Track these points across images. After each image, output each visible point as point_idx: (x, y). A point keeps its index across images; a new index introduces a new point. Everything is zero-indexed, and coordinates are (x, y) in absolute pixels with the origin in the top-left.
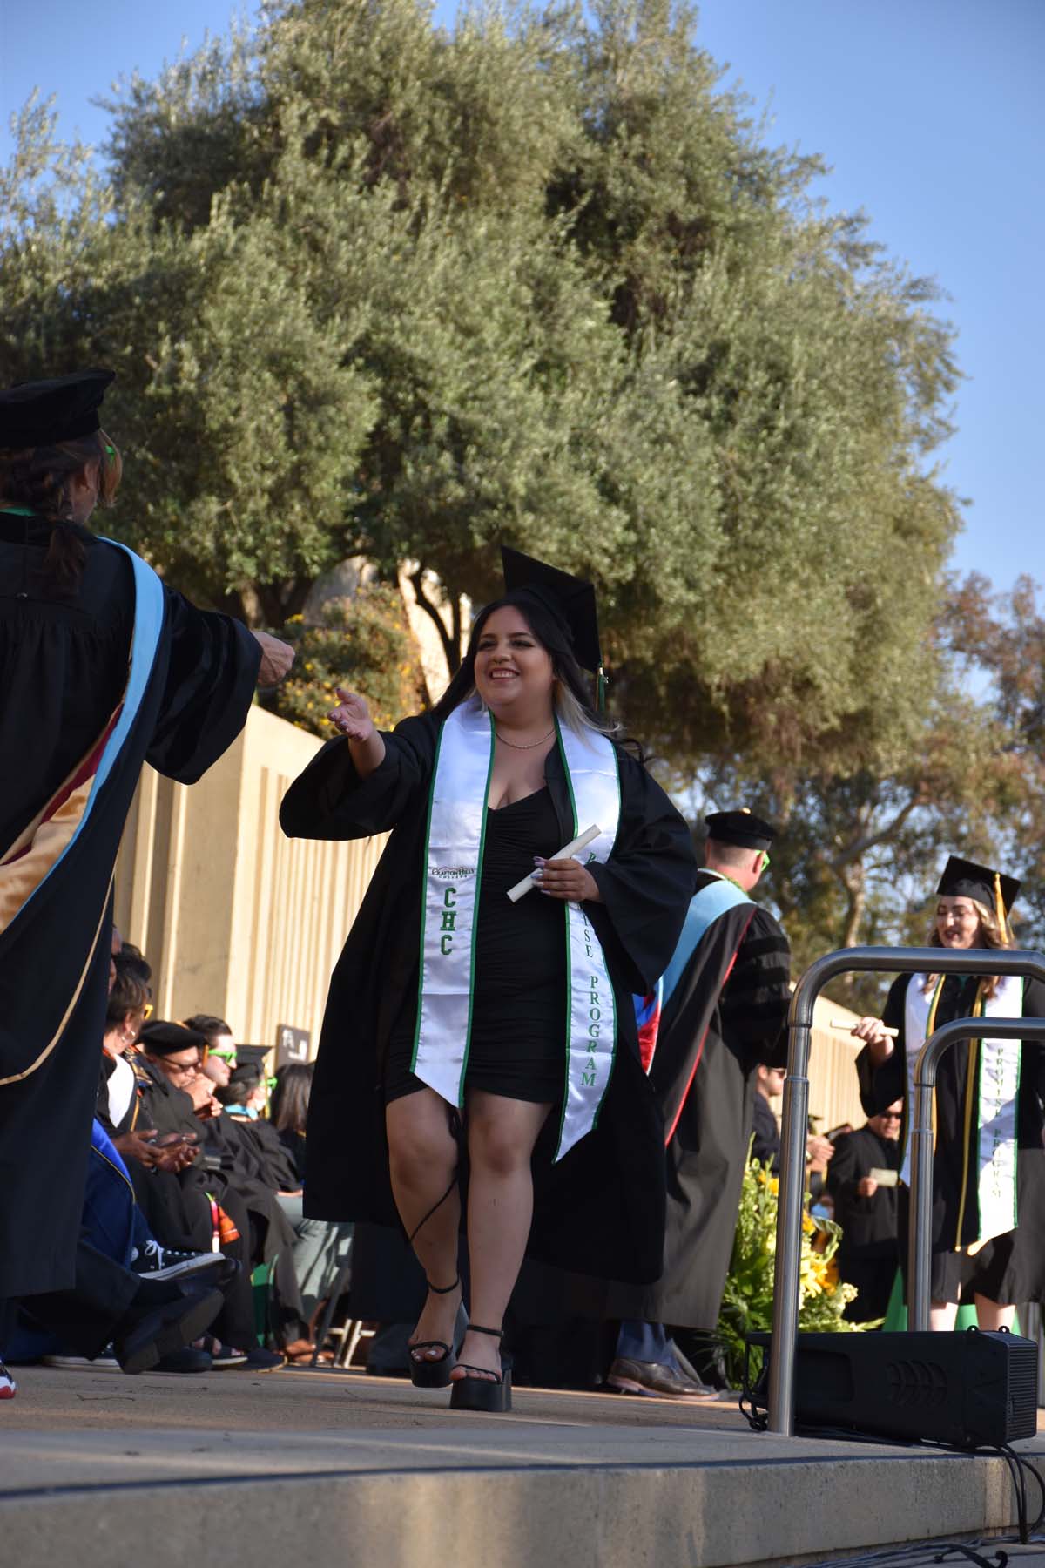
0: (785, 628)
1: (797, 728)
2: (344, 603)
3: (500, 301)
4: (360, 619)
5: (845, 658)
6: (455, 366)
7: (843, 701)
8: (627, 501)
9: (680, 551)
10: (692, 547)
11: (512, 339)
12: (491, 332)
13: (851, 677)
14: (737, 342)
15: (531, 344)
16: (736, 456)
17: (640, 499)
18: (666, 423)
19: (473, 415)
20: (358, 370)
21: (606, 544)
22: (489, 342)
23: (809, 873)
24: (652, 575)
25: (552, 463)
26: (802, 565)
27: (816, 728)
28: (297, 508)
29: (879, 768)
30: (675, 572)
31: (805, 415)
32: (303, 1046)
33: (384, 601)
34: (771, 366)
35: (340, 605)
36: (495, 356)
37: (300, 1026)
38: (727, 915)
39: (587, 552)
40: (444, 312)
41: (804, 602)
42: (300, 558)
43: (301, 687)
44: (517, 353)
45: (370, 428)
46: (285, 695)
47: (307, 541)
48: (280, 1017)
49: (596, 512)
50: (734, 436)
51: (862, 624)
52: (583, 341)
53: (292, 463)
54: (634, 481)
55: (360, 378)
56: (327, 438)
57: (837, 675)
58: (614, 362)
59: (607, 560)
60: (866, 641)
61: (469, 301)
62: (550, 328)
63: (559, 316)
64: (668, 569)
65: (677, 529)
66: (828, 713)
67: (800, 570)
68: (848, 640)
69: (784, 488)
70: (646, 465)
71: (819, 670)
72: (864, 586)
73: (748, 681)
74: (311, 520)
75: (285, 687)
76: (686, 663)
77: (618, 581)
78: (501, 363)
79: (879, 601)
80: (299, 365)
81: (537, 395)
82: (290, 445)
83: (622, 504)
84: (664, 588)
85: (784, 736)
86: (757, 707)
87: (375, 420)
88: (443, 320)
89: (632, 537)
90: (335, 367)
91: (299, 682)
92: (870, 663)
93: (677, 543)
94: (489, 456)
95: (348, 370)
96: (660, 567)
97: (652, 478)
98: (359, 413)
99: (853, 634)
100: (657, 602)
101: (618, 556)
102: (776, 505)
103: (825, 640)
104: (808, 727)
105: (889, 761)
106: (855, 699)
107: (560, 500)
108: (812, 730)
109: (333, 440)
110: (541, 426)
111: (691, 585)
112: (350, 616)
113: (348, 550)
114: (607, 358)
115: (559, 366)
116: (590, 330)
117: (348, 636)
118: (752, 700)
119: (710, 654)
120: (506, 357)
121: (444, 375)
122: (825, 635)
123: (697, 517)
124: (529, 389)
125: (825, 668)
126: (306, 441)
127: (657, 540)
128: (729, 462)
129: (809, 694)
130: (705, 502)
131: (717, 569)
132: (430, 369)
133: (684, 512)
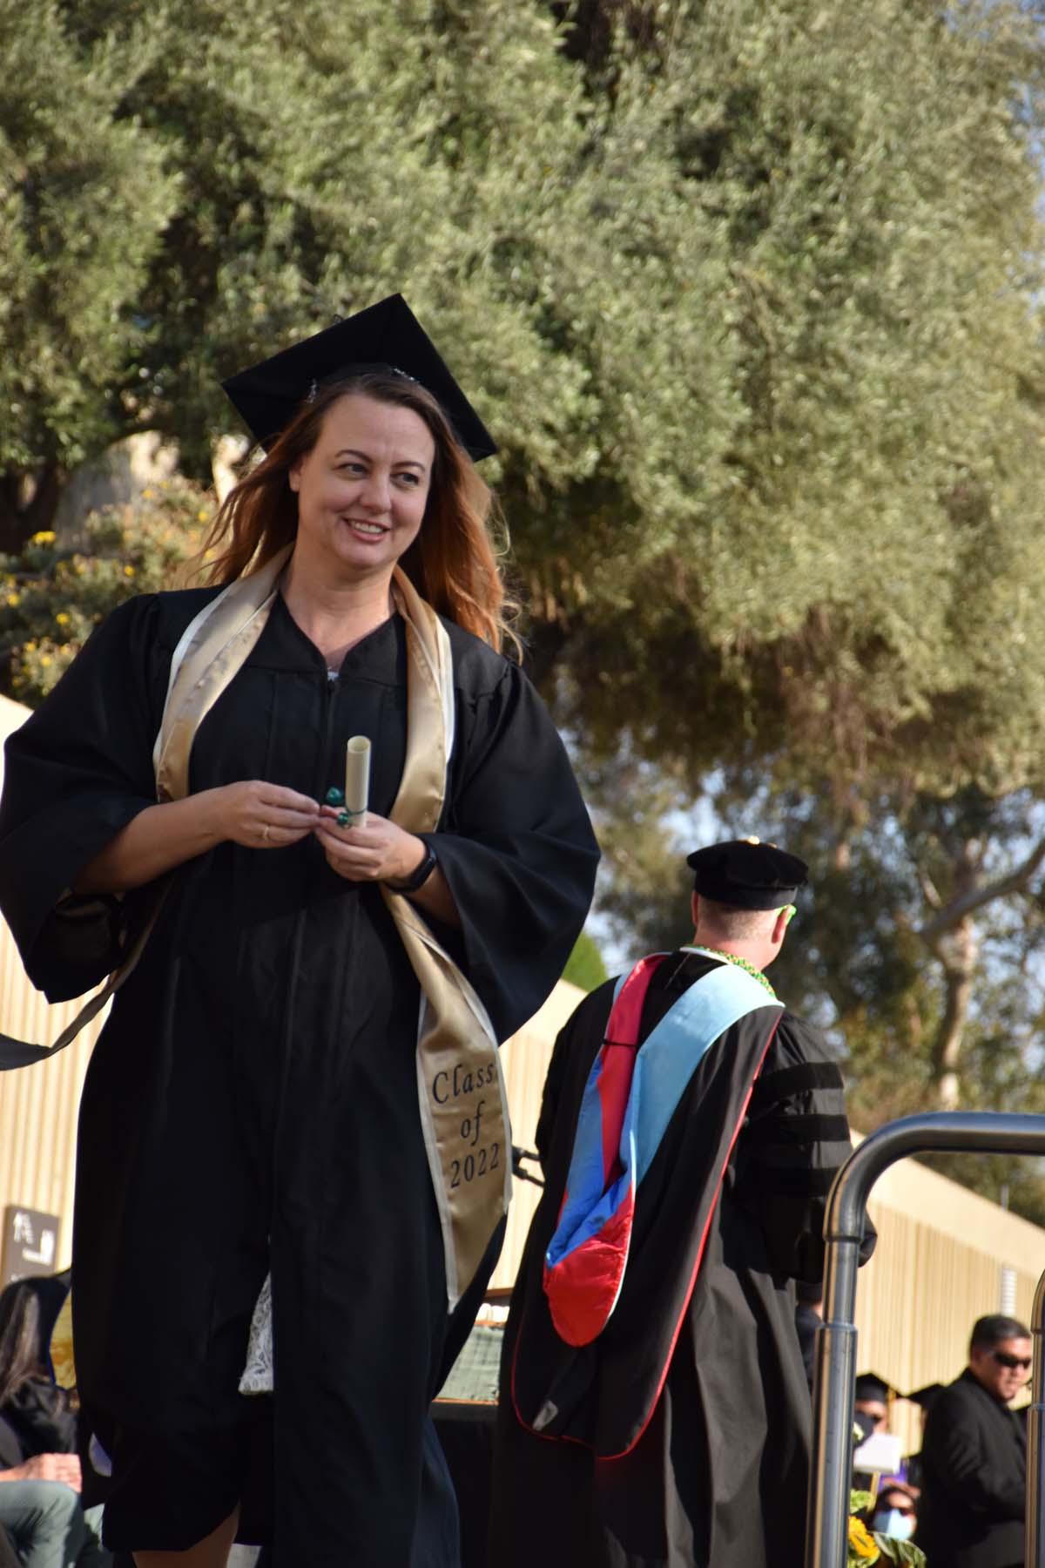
0: (841, 554)
1: (861, 718)
2: (122, 513)
3: (379, 20)
4: (148, 542)
5: (937, 604)
6: (305, 122)
7: (934, 674)
8: (586, 348)
9: (671, 430)
10: (689, 423)
11: (401, 81)
12: (364, 70)
13: (948, 635)
14: (771, 86)
15: (432, 85)
16: (766, 278)
17: (606, 346)
18: (650, 222)
19: (336, 206)
20: (145, 125)
21: (550, 417)
22: (362, 86)
23: (883, 945)
24: (625, 471)
25: (463, 283)
26: (870, 457)
27: (891, 716)
28: (47, 352)
29: (995, 781)
30: (664, 466)
31: (880, 213)
32: (47, 1240)
33: (187, 511)
34: (828, 130)
35: (116, 517)
36: (371, 108)
37: (42, 1207)
38: (734, 1030)
39: (518, 432)
40: (287, 34)
41: (871, 513)
42: (51, 435)
43: (50, 651)
44: (407, 103)
45: (163, 224)
46: (23, 664)
47: (64, 405)
48: (9, 1191)
49: (535, 364)
50: (763, 247)
51: (965, 549)
52: (518, 83)
53: (38, 277)
54: (597, 316)
55: (147, 140)
56: (95, 239)
57: (926, 631)
58: (569, 122)
59: (550, 444)
60: (972, 577)
61: (328, 16)
62: (464, 60)
63: (477, 43)
64: (652, 459)
65: (667, 394)
66: (911, 692)
67: (865, 464)
68: (943, 574)
69: (844, 331)
70: (616, 292)
71: (896, 623)
72: (972, 487)
73: (781, 640)
74: (70, 374)
75: (22, 650)
76: (682, 610)
77: (570, 479)
78: (384, 120)
79: (995, 511)
80: (46, 115)
81: (440, 172)
82: (33, 247)
83: (578, 351)
84: (646, 489)
85: (839, 731)
86: (796, 682)
87: (172, 209)
88: (284, 44)
89: (594, 405)
90: (107, 119)
91: (46, 643)
92: (979, 611)
93: (667, 418)
94: (361, 273)
95: (129, 125)
96: (638, 457)
97: (626, 311)
98: (144, 197)
99: (951, 564)
100: (635, 513)
101: (571, 438)
102: (830, 360)
103: (907, 573)
104: (878, 713)
105: (1010, 766)
106: (953, 669)
107: (475, 346)
108: (884, 719)
109: (104, 241)
110: (446, 227)
111: (688, 484)
112: (131, 537)
113: (129, 423)
114: (554, 115)
115: (477, 123)
116: (529, 65)
117: (129, 570)
118: (787, 671)
119: (719, 597)
120: (389, 110)
121: (287, 136)
122: (908, 564)
123: (696, 376)
124: (429, 162)
125: (906, 619)
126: (59, 242)
127: (634, 413)
128: (756, 287)
129: (881, 660)
130: (713, 351)
131: (731, 460)
132: (264, 126)
133: (678, 366)
